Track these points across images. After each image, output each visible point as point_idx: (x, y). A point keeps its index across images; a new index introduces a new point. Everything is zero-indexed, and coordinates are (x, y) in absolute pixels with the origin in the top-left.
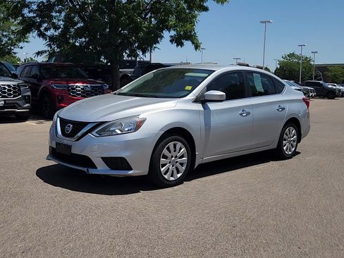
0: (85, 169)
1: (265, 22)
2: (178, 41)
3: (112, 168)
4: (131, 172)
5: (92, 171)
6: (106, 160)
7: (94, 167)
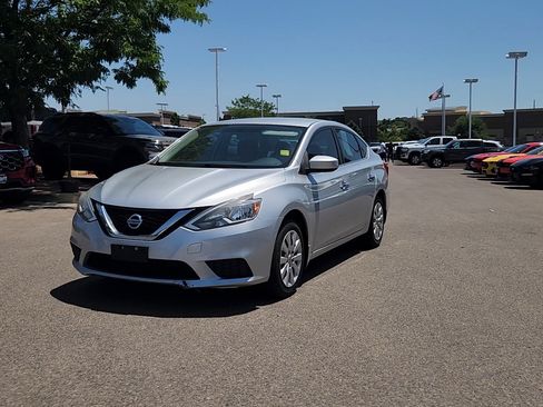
0: (180, 283)
1: (216, 50)
2: (127, 78)
3: (223, 276)
4: (251, 280)
5: (192, 284)
6: (213, 265)
7: (195, 276)
